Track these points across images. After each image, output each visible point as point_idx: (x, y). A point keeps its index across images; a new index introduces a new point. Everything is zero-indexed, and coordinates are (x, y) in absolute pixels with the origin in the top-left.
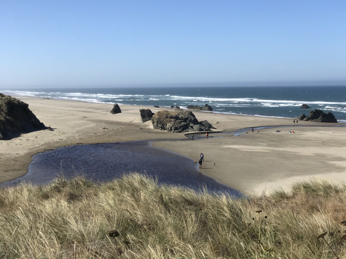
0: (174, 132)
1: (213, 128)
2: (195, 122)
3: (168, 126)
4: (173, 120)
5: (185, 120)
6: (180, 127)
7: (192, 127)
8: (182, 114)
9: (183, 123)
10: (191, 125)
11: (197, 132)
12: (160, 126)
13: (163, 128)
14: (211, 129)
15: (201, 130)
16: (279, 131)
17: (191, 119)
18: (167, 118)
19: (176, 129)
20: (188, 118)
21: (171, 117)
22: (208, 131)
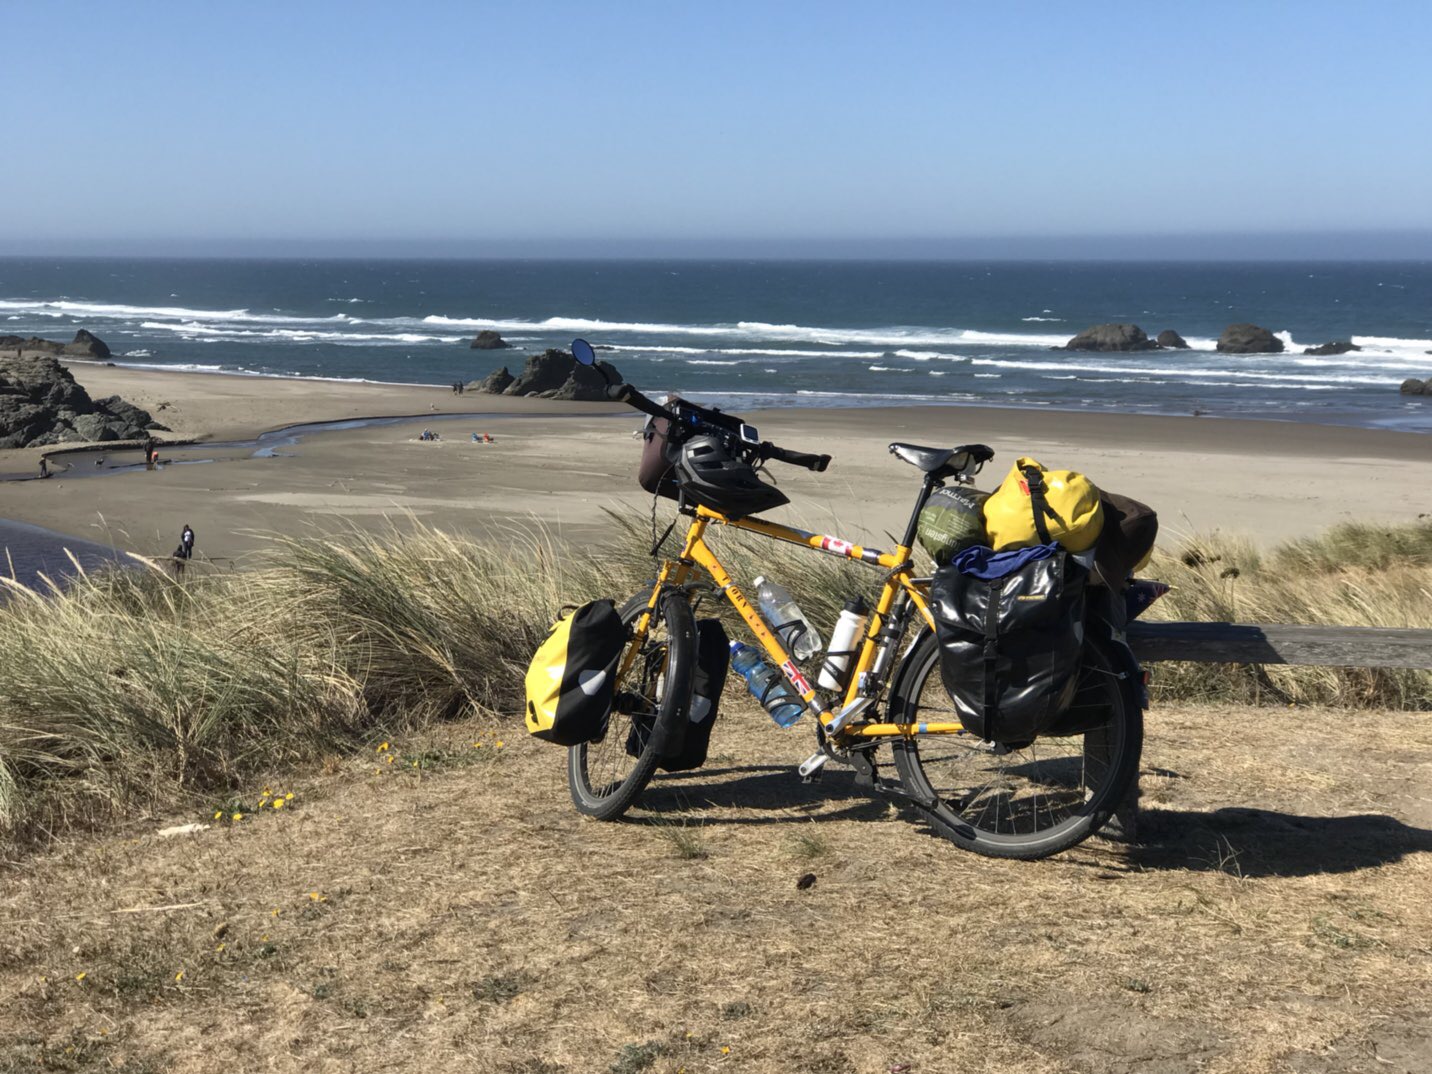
1: (158, 427)
2: (80, 401)
5: (36, 394)
6: (19, 424)
7: (68, 424)
8: (19, 370)
9: (29, 409)
10: (62, 415)
11: (91, 443)
14: (153, 433)
15: (109, 435)
16: (430, 436)
17: (61, 391)
20: (45, 388)
22: (142, 441)
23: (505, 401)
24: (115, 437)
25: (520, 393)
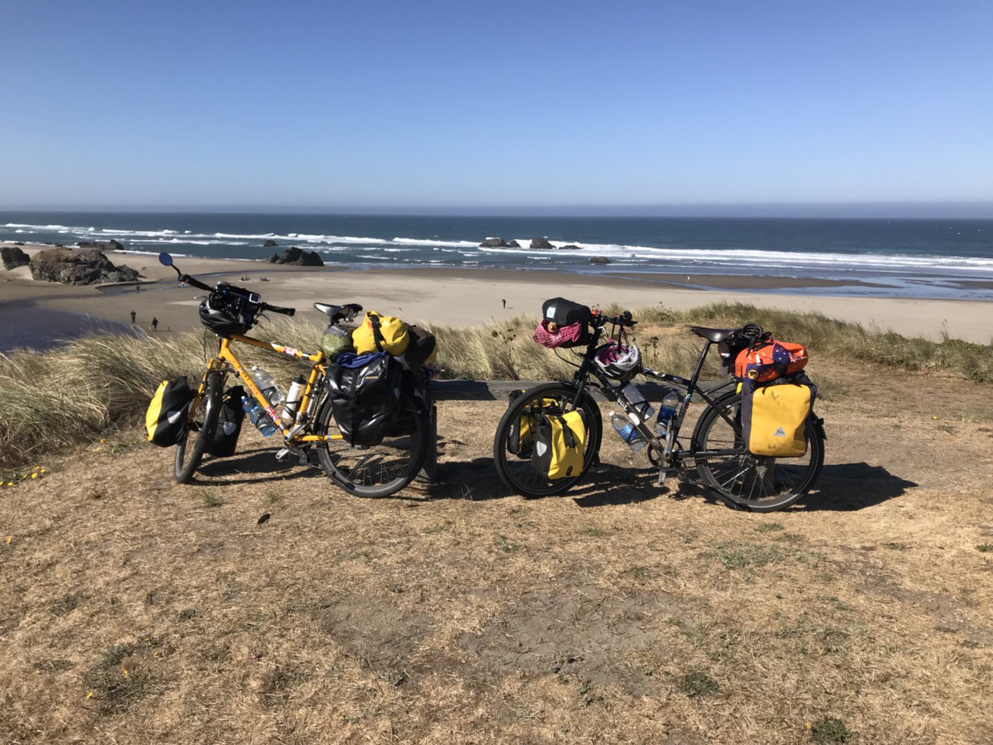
0: (74, 284)
1: (141, 277)
2: (110, 267)
3: (62, 274)
4: (70, 264)
5: (93, 264)
6: (86, 276)
7: (105, 276)
8: (85, 255)
9: (90, 270)
10: (103, 272)
11: (115, 283)
12: (47, 274)
13: (53, 278)
14: (139, 279)
15: (122, 280)
16: (247, 279)
17: (102, 263)
18: (59, 261)
19: (78, 279)
20: (96, 262)
21: (67, 260)
22: (135, 282)
23: (276, 266)
24: (124, 280)
25: (282, 263)
